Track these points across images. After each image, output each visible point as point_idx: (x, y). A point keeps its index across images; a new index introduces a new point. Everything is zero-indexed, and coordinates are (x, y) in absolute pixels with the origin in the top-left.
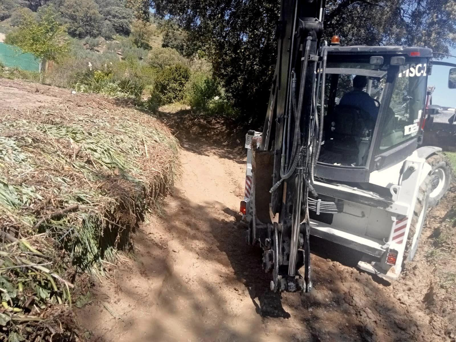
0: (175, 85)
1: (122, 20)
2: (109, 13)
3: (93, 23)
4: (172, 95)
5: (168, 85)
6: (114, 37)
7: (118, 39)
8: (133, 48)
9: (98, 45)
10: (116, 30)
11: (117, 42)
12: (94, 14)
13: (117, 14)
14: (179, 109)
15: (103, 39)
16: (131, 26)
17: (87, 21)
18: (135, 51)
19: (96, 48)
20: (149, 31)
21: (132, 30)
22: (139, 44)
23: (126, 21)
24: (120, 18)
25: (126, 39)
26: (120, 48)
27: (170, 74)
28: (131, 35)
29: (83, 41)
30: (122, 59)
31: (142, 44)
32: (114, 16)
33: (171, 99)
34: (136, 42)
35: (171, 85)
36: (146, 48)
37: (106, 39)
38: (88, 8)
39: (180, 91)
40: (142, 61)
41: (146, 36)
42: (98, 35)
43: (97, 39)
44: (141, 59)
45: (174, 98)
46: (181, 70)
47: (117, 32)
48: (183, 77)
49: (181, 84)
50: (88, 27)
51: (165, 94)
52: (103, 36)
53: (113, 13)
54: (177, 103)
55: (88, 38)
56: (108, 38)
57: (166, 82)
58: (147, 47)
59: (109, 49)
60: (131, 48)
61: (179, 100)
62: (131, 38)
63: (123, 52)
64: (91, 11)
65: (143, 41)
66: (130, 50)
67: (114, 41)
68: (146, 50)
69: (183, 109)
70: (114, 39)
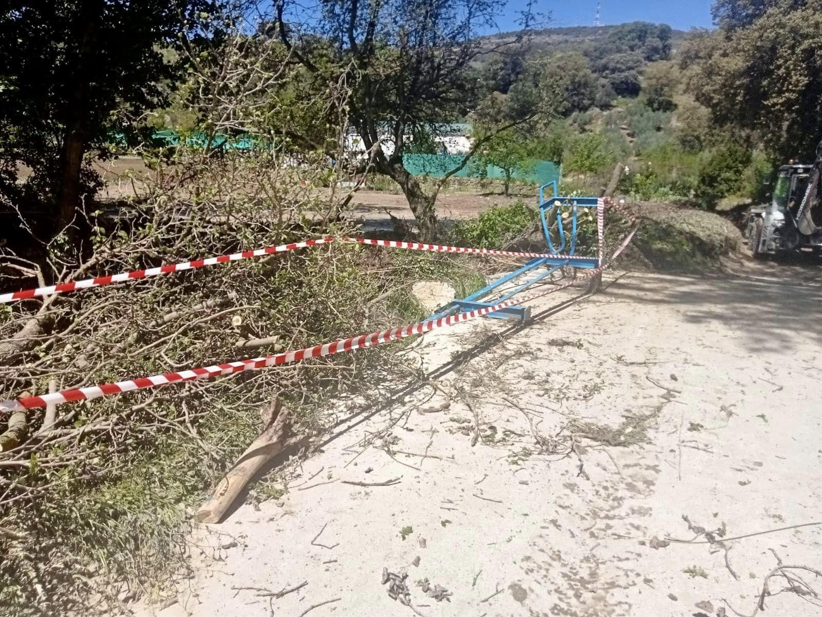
0: (729, 175)
1: (626, 74)
2: (605, 68)
3: (583, 91)
4: (724, 187)
5: (719, 175)
6: (614, 103)
7: (622, 104)
8: (645, 114)
9: (589, 122)
10: (616, 90)
11: (619, 109)
12: (585, 76)
13: (619, 66)
14: (735, 203)
15: (597, 110)
16: (640, 78)
17: (575, 89)
18: (649, 119)
19: (587, 127)
20: (671, 81)
21: (644, 85)
22: (656, 105)
23: (633, 72)
24: (623, 71)
25: (632, 103)
26: (626, 118)
27: (721, 162)
28: (641, 93)
29: (569, 121)
30: (628, 135)
31: (660, 104)
32: (613, 71)
33: (722, 193)
34: (650, 103)
35: (723, 175)
36: (668, 109)
37: (601, 109)
38: (576, 70)
39: (736, 181)
40: (662, 132)
41: (666, 89)
42: (590, 106)
43: (588, 112)
44: (659, 129)
45: (728, 191)
46: (738, 154)
47: (619, 94)
48: (740, 162)
49: (738, 172)
50: (576, 98)
51: (714, 187)
52: (597, 106)
53: (612, 65)
54: (732, 197)
55: (575, 114)
56: (605, 106)
57: (717, 173)
58: (669, 106)
59: (607, 124)
60: (642, 115)
61: (735, 193)
62: (642, 98)
63: (630, 125)
64: (581, 74)
65: (661, 99)
66: (641, 119)
67: (614, 110)
68: (668, 113)
69: (741, 203)
70: (614, 107)
